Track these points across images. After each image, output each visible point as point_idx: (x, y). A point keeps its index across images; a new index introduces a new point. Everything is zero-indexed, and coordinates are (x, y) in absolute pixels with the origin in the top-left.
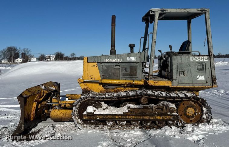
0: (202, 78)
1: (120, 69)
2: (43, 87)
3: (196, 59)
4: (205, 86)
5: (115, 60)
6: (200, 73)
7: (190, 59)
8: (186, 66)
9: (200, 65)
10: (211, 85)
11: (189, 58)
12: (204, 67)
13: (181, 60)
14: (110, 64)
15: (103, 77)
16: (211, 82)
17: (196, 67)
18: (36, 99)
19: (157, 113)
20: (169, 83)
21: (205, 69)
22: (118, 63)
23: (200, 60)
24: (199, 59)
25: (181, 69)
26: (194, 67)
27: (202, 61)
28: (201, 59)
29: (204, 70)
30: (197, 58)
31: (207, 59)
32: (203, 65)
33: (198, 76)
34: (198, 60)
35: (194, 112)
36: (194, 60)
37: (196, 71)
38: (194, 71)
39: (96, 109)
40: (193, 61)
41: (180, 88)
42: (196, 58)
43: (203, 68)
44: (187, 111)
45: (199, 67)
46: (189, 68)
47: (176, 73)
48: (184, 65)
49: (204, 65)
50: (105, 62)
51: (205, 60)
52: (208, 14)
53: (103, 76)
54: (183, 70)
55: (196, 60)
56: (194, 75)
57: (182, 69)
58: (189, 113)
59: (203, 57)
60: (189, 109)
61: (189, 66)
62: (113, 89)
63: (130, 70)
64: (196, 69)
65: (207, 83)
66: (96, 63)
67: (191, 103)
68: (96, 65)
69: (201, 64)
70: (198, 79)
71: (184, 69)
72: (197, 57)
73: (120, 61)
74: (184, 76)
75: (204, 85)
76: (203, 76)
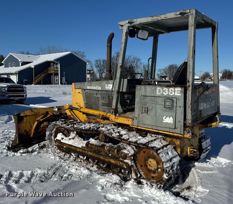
0: (169, 120)
1: (100, 98)
2: (56, 109)
3: (164, 91)
4: (173, 133)
5: (96, 88)
6: (167, 113)
7: (156, 91)
8: (151, 101)
9: (168, 100)
10: (182, 133)
11: (156, 89)
12: (175, 104)
13: (146, 91)
14: (91, 92)
15: (86, 106)
16: (182, 128)
17: (164, 104)
18: (38, 119)
19: (110, 155)
20: (129, 121)
21: (175, 107)
22: (98, 91)
23: (170, 94)
24: (168, 91)
25: (144, 104)
26: (160, 103)
27: (172, 94)
28: (170, 92)
29: (174, 109)
30: (166, 90)
31: (179, 92)
32: (173, 102)
33: (165, 117)
34: (167, 94)
35: (157, 166)
36: (161, 92)
37: (163, 110)
38: (159, 108)
39: (65, 137)
40: (159, 94)
41: (141, 129)
42: (164, 89)
43: (172, 106)
44: (148, 163)
45: (167, 104)
46: (153, 104)
47: (138, 109)
48: (148, 99)
49: (175, 102)
50: (88, 89)
51: (176, 94)
52: (192, 18)
53: (86, 104)
54: (146, 106)
55: (164, 93)
56: (160, 115)
57: (146, 104)
58: (150, 165)
59: (175, 90)
60: (150, 160)
61: (154, 100)
62: (94, 119)
63: (108, 100)
64: (162, 107)
65: (176, 129)
66: (81, 90)
67: (153, 153)
68: (81, 92)
69: (171, 99)
70: (164, 121)
71: (148, 104)
72: (166, 88)
73: (100, 89)
74: (147, 115)
75: (171, 130)
76: (171, 117)
